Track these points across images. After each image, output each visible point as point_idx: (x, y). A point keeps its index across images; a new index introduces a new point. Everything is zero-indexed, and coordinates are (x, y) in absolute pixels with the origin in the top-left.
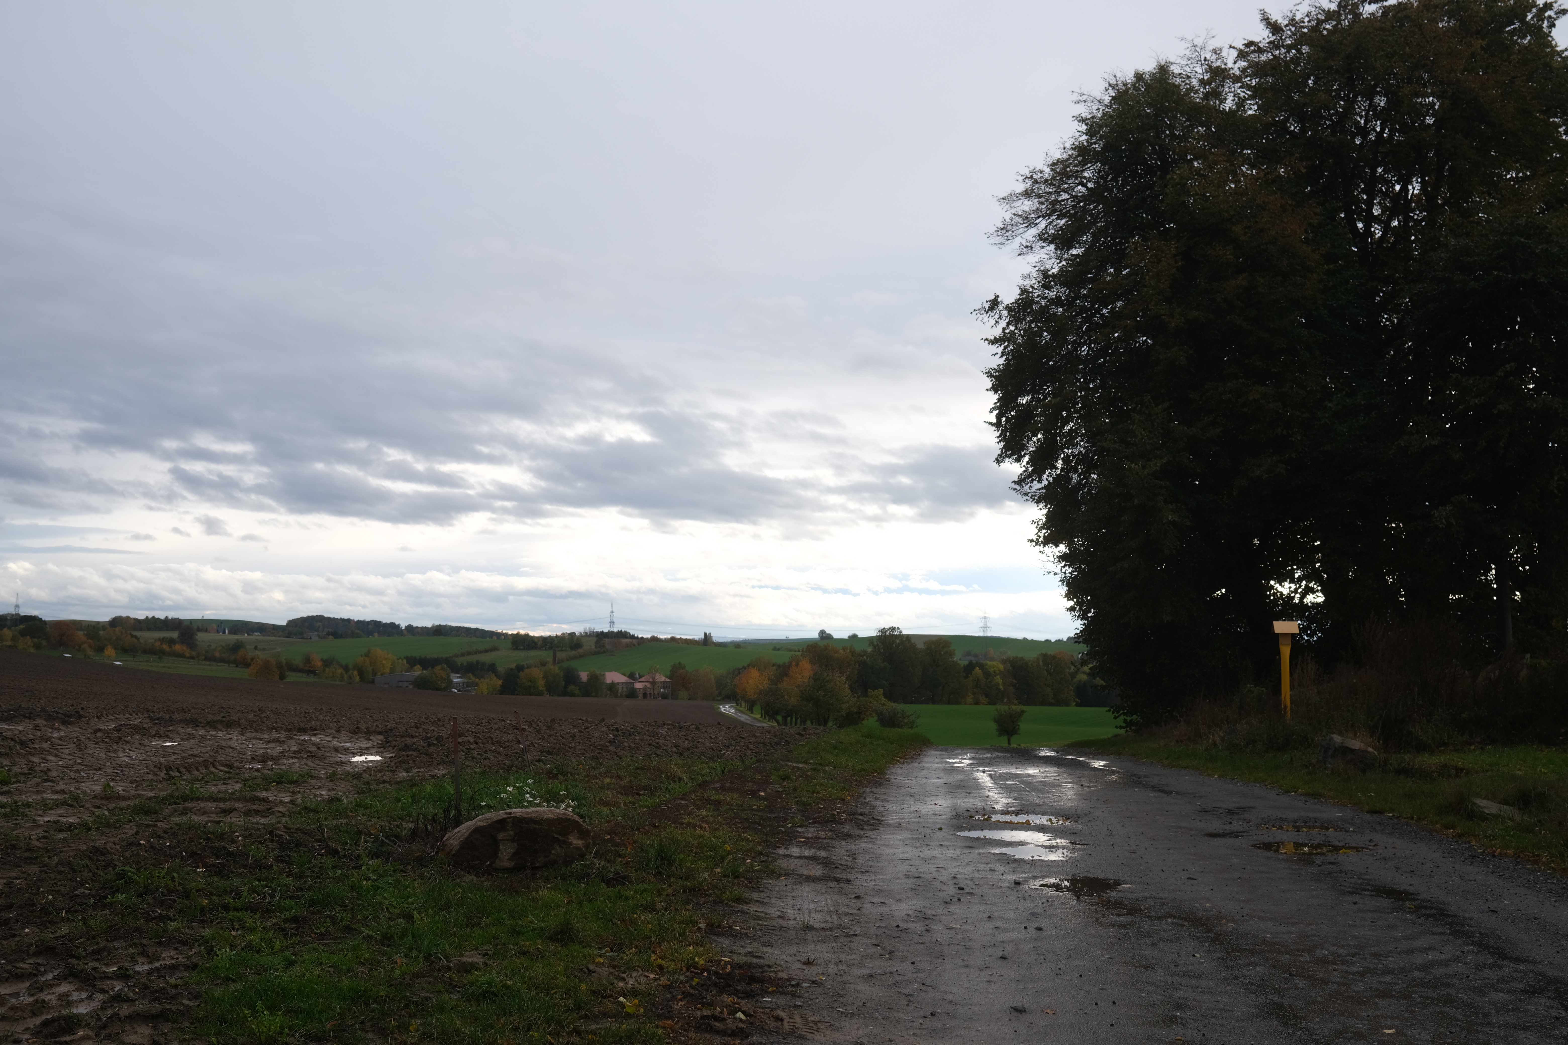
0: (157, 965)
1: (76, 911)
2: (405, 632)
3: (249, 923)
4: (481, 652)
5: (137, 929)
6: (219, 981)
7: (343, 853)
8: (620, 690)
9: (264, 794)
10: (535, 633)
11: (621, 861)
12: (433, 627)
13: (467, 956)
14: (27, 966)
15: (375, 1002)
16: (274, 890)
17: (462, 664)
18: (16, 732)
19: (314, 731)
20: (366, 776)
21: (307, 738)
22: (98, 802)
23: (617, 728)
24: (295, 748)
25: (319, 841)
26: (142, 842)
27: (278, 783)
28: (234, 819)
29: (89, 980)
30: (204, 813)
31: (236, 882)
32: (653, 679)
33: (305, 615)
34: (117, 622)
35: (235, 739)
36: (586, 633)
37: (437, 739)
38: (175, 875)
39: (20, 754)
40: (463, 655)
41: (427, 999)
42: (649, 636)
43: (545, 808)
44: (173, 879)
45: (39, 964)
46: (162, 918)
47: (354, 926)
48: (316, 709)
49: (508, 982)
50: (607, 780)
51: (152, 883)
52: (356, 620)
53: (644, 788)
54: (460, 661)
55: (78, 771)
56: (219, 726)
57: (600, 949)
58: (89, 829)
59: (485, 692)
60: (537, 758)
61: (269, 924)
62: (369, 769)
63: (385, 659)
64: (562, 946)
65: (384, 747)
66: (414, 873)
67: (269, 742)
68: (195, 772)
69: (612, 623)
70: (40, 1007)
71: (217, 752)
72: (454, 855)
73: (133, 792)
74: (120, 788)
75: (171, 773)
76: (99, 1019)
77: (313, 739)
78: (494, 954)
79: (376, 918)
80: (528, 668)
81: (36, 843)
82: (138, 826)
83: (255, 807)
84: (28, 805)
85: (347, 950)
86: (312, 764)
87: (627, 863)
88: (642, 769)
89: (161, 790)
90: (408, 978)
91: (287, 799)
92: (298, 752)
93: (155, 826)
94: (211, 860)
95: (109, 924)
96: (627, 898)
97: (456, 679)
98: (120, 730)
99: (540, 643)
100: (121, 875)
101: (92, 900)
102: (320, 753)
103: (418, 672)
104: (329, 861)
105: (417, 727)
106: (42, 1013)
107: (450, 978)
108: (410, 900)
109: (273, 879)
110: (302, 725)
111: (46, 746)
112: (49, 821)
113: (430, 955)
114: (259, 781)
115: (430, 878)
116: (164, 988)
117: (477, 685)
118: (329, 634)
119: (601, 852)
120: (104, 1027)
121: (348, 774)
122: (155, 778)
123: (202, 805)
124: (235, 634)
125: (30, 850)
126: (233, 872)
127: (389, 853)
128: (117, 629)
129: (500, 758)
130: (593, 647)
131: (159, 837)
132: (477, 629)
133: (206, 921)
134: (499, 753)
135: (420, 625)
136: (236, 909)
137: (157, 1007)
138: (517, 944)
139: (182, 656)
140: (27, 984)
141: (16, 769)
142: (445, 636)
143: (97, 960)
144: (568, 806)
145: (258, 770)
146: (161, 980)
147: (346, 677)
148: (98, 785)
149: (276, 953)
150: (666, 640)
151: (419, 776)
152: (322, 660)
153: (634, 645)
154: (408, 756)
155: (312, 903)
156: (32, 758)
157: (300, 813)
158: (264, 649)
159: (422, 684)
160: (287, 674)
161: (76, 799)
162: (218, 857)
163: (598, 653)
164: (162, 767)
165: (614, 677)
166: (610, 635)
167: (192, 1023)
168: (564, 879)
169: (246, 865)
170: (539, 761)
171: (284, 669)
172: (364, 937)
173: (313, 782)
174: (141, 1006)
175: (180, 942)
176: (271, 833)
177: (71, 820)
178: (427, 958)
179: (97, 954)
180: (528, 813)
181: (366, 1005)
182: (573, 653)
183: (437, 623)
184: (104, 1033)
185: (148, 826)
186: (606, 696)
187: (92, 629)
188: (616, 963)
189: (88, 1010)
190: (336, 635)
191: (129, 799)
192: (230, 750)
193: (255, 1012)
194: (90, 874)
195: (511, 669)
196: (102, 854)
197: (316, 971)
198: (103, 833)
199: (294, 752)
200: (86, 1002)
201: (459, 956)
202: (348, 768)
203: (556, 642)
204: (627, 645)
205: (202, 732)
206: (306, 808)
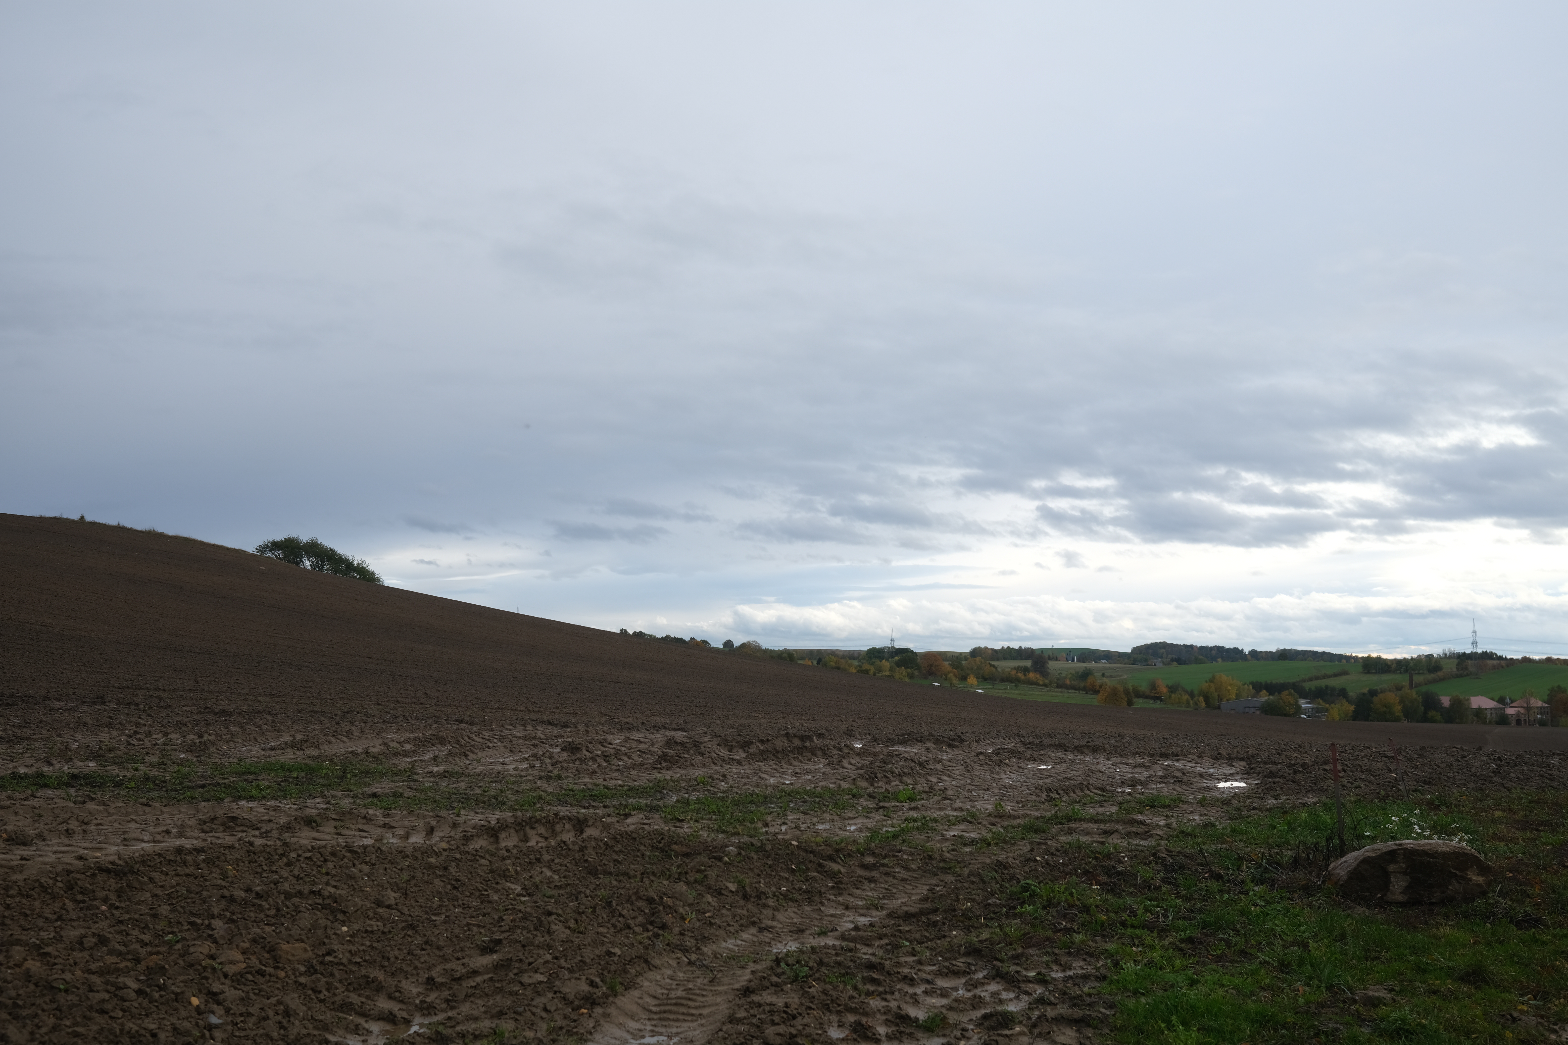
0: (1071, 973)
1: (992, 919)
2: (1249, 657)
3: (1148, 940)
4: (1329, 677)
5: (1047, 939)
6: (1129, 994)
7: (1226, 878)
8: (1489, 716)
9: (1140, 817)
10: (1387, 656)
11: (1530, 902)
12: (1278, 651)
13: (1372, 990)
14: (961, 964)
15: (1284, 1027)
16: (1166, 910)
17: (1310, 689)
18: (912, 754)
19: (1175, 756)
20: (1235, 802)
21: (1170, 763)
22: (993, 820)
23: (1499, 758)
24: (1160, 774)
25: (1202, 865)
26: (1038, 858)
27: (1151, 807)
28: (1115, 840)
29: (1013, 982)
30: (1088, 834)
31: (1129, 900)
32: (1528, 703)
33: (1149, 642)
34: (977, 652)
35: (1102, 763)
36: (1446, 655)
37: (1302, 766)
38: (1074, 890)
39: (919, 773)
40: (1311, 680)
41: (1337, 1030)
42: (1520, 657)
43: (1435, 840)
44: (1071, 894)
45: (969, 964)
46: (1067, 930)
47: (1250, 951)
48: (1172, 735)
49: (1423, 1021)
50: (1498, 814)
51: (1054, 897)
52: (1199, 645)
53: (1543, 823)
54: (1307, 686)
55: (969, 791)
56: (1086, 751)
57: (1522, 995)
58: (989, 845)
59: (1337, 718)
60: (1413, 787)
61: (1166, 942)
62: (1237, 795)
63: (1231, 685)
64: (1476, 988)
65: (1248, 774)
66: (1302, 901)
67: (1135, 767)
68: (1072, 794)
69: (1475, 643)
70: (977, 1002)
71: (1088, 776)
72: (1342, 885)
73: (1021, 812)
74: (1009, 808)
75: (1051, 794)
76: (1029, 1018)
77: (1176, 764)
78: (1401, 990)
79: (1270, 944)
80: (1381, 692)
81: (948, 855)
82: (1031, 843)
83: (1134, 829)
84: (935, 820)
85: (1247, 974)
86: (1180, 789)
87: (1538, 904)
88: (1537, 803)
89: (1046, 811)
90: (1313, 1006)
91: (1162, 823)
92: (1165, 777)
93: (1046, 844)
94: (1105, 879)
95: (1022, 932)
96: (1544, 943)
97: (1305, 704)
98: (999, 753)
99: (1394, 666)
100: (1026, 888)
101: (1005, 910)
102: (1185, 779)
103: (1264, 697)
104: (1215, 885)
105: (1279, 754)
106: (980, 1008)
107: (1357, 1010)
108: (1302, 928)
109: (1163, 899)
110: (1163, 750)
111: (939, 767)
112: (954, 836)
113: (1332, 986)
114: (1133, 804)
115: (1319, 908)
116: (1081, 996)
117: (1327, 710)
118: (1172, 660)
119: (1504, 891)
120: (1035, 1026)
121: (1218, 800)
122: (1037, 799)
123: (1085, 826)
124: (1084, 662)
125: (944, 861)
126: (1124, 891)
127: (1273, 880)
128: (978, 659)
129: (1373, 787)
130: (1455, 670)
131: (1052, 854)
132: (1324, 653)
133: (1107, 936)
134: (1370, 782)
135: (1264, 650)
136: (1133, 926)
137: (1078, 1013)
138: (1425, 982)
139: (1038, 684)
140: (963, 981)
141: (919, 787)
142: (1291, 660)
143: (1017, 964)
144: (1461, 840)
145: (1129, 794)
146: (1076, 988)
147: (1191, 703)
148: (989, 804)
149: (1177, 971)
150: (1540, 661)
151: (1288, 804)
152: (1167, 686)
153: (1502, 667)
154: (1274, 783)
155: (1205, 925)
156: (930, 778)
157: (1178, 837)
158: (1111, 676)
159: (1269, 710)
160: (1135, 700)
161: (973, 816)
162: (1109, 876)
163: (1461, 676)
164: (1043, 789)
165: (1479, 702)
166: (1473, 656)
167: (1111, 1031)
168: (1466, 917)
169: (1135, 885)
170: (1416, 790)
171: (1132, 695)
172: (1261, 963)
173: (1185, 806)
174: (1063, 1010)
175: (1087, 953)
176: (1154, 855)
177: (973, 835)
178: (1330, 988)
179: (1016, 958)
180: (1420, 845)
181: (1276, 1030)
182: (1431, 676)
183: (1282, 648)
184: (1036, 1031)
185: (1039, 844)
186: (1472, 723)
187: (956, 659)
188: (1543, 1013)
189: (1018, 1008)
190: (1179, 661)
191: (1019, 818)
192: (1100, 774)
193: (1170, 1026)
194: (998, 886)
195: (1364, 694)
196: (1006, 868)
197: (1220, 992)
198: (1003, 848)
199: (1161, 777)
200: (1015, 1001)
201: (1364, 989)
202: (1216, 794)
203: (1412, 664)
204: (1494, 667)
205: (1070, 756)
206: (1182, 832)
